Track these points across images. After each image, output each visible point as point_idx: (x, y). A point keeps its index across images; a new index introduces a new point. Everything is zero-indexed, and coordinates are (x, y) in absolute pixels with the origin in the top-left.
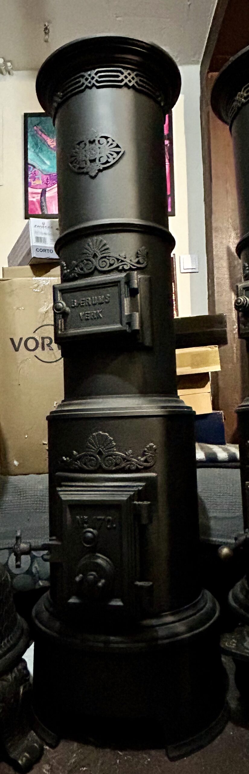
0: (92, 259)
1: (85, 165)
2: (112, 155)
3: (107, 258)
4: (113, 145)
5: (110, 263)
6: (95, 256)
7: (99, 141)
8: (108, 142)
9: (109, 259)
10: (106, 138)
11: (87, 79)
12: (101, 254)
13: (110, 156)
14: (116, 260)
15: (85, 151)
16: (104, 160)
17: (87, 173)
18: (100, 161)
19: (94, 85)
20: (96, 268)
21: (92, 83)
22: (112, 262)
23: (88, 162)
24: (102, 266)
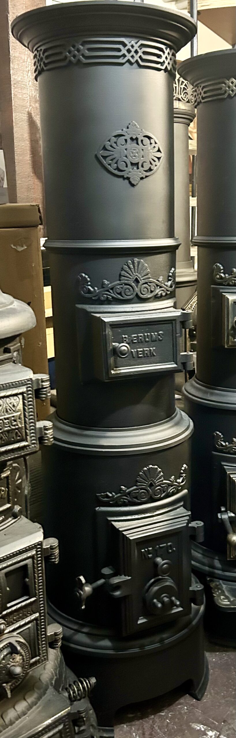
0: (133, 284)
1: (125, 168)
2: (155, 161)
3: (148, 283)
4: (155, 148)
5: (151, 290)
6: (137, 281)
7: (142, 141)
8: (151, 144)
9: (150, 286)
10: (149, 138)
11: (129, 51)
12: (143, 280)
13: (152, 162)
14: (156, 286)
15: (126, 149)
16: (146, 167)
17: (128, 178)
18: (142, 166)
19: (137, 61)
20: (137, 295)
21: (135, 59)
22: (152, 290)
23: (129, 164)
24: (143, 293)
